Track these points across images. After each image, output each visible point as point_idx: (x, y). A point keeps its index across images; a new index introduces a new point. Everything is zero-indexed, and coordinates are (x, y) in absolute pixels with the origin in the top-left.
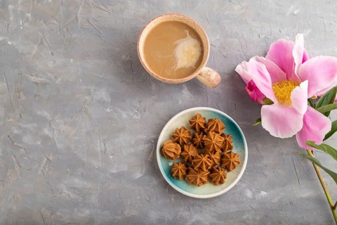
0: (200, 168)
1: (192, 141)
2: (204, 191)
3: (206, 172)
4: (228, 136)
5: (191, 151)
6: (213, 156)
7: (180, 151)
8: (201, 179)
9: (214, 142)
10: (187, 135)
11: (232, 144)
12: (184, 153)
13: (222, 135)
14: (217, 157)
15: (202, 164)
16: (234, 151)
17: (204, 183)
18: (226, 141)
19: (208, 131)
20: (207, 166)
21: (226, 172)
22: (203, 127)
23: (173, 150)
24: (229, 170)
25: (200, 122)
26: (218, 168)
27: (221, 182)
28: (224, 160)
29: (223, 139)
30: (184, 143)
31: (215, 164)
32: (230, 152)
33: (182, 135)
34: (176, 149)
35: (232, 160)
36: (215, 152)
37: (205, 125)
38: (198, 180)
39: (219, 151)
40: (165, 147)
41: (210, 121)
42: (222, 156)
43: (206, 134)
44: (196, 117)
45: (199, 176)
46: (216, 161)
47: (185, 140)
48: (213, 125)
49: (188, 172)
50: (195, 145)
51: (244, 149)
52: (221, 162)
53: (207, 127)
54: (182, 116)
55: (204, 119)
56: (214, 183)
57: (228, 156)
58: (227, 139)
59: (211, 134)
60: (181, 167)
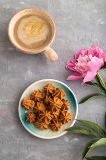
0: (43, 120)
1: (43, 100)
2: (45, 134)
3: (48, 123)
4: (67, 101)
5: (41, 107)
6: (54, 113)
7: (34, 106)
8: (43, 126)
9: (55, 104)
10: (40, 96)
11: (68, 107)
12: (36, 108)
13: (63, 100)
14: (57, 113)
15: (45, 117)
16: (69, 111)
17: (45, 129)
18: (64, 104)
19: (54, 96)
20: (48, 120)
21: (61, 124)
22: (51, 92)
23: (29, 105)
24: (63, 123)
25: (50, 89)
26: (56, 121)
27: (57, 130)
28: (61, 116)
29: (62, 103)
30: (37, 101)
31: (54, 118)
32: (66, 112)
33: (36, 96)
34: (31, 104)
35: (66, 118)
36: (55, 110)
37: (53, 91)
38: (42, 127)
39: (58, 110)
40: (24, 102)
41: (57, 89)
42: (61, 114)
43: (52, 98)
44: (48, 85)
45: (42, 124)
46: (56, 117)
47: (38, 99)
48: (58, 93)
49: (36, 120)
50: (44, 103)
51: (75, 111)
52: (59, 117)
53: (54, 93)
54: (40, 83)
55: (54, 87)
56: (53, 130)
57: (64, 114)
58: (66, 103)
59: (55, 98)
60: (32, 116)
